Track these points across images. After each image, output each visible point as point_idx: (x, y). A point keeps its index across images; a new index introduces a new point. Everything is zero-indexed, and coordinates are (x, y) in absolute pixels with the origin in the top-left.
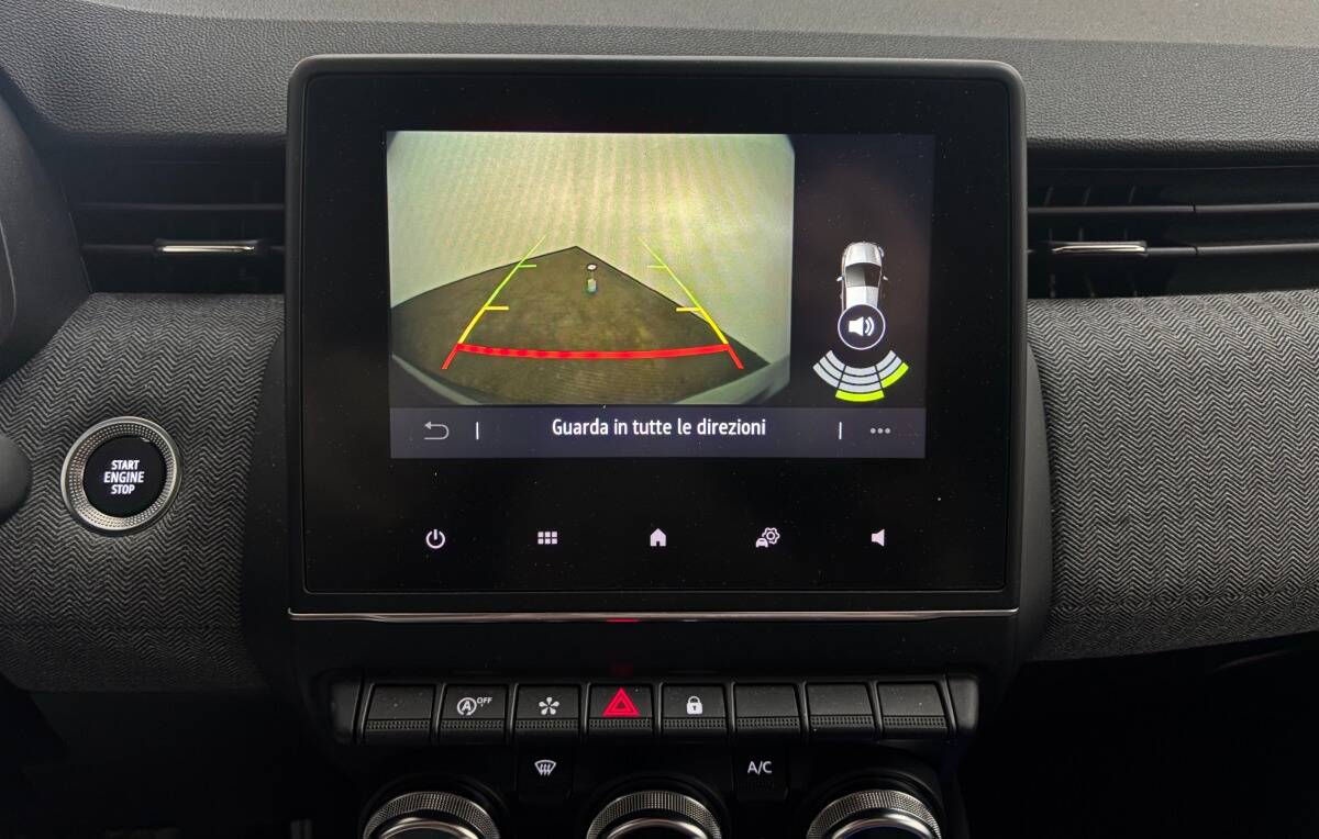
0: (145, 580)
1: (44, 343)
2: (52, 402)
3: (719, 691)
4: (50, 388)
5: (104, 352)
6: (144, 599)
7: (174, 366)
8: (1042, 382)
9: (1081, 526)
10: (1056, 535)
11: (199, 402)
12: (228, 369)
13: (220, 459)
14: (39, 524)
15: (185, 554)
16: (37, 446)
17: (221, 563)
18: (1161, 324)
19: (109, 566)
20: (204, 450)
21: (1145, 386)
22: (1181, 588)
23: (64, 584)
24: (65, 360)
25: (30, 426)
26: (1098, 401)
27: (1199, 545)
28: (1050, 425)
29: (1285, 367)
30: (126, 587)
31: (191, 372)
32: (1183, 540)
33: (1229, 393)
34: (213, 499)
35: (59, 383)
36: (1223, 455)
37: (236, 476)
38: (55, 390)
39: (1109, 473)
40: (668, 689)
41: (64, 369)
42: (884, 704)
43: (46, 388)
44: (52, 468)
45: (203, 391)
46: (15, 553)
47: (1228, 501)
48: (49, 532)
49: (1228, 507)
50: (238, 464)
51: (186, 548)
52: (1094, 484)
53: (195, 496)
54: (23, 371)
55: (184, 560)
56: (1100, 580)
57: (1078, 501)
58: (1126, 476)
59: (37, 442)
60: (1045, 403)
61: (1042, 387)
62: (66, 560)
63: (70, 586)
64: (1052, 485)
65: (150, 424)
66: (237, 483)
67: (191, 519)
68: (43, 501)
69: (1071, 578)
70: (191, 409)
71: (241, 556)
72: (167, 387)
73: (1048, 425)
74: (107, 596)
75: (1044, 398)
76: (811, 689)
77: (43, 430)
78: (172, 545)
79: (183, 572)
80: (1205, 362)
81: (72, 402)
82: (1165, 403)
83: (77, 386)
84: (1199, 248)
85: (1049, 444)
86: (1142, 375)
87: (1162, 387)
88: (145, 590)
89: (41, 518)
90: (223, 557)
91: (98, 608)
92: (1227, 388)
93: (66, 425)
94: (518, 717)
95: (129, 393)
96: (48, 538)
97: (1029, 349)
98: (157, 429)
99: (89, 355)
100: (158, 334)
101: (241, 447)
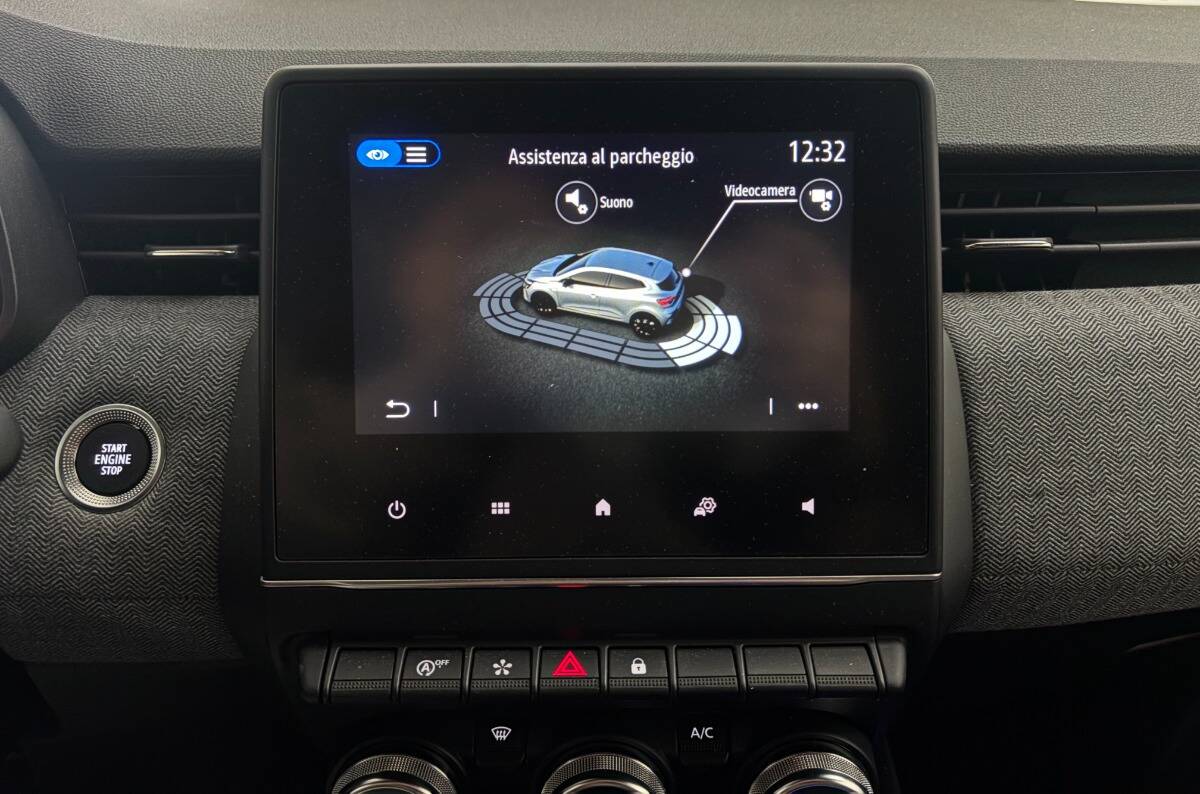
0: (131, 554)
1: (42, 339)
2: (48, 391)
3: (662, 653)
4: (47, 378)
5: (97, 346)
6: (129, 571)
7: (160, 358)
8: (959, 365)
9: (999, 499)
10: (975, 507)
11: (182, 389)
12: (209, 360)
13: (201, 441)
14: (34, 501)
15: (167, 528)
16: (34, 430)
17: (201, 537)
18: (1068, 313)
19: (98, 541)
20: (186, 434)
21: (1055, 369)
22: (1095, 558)
23: (55, 557)
24: (61, 353)
25: (27, 412)
26: (1012, 383)
27: (1111, 517)
28: (968, 405)
29: (1186, 351)
30: (112, 560)
31: (176, 363)
32: (1095, 512)
33: (1133, 375)
34: (193, 478)
35: (56, 373)
36: (1130, 432)
37: (215, 456)
38: (51, 380)
39: (1024, 450)
40: (614, 652)
41: (60, 361)
42: (817, 665)
43: (44, 378)
44: (47, 450)
45: (185, 379)
46: (12, 529)
47: (1136, 476)
48: (43, 508)
49: (1138, 481)
50: (217, 446)
51: (167, 523)
52: (1009, 459)
53: (177, 475)
54: (23, 363)
55: (167, 534)
56: (1019, 550)
57: (994, 477)
58: (1040, 452)
59: (34, 427)
60: (962, 385)
61: (959, 370)
62: (58, 534)
63: (61, 559)
64: (970, 461)
65: (138, 412)
66: (216, 464)
67: (173, 497)
68: (38, 481)
69: (992, 548)
70: (175, 395)
71: (218, 531)
72: (153, 376)
73: (965, 406)
74: (95, 569)
75: (961, 380)
76: (749, 651)
77: (40, 415)
78: (155, 520)
79: (165, 545)
80: (1111, 346)
81: (67, 391)
82: (1074, 384)
83: (72, 376)
84: (1102, 245)
85: (966, 423)
86: (1052, 359)
87: (1071, 369)
88: (130, 562)
89: (35, 496)
90: (202, 532)
91: (86, 580)
92: (1132, 370)
93: (61, 411)
94: (474, 677)
95: (118, 382)
96: (43, 515)
97: (945, 336)
98: (145, 415)
99: (83, 348)
100: (146, 330)
101: (220, 430)
